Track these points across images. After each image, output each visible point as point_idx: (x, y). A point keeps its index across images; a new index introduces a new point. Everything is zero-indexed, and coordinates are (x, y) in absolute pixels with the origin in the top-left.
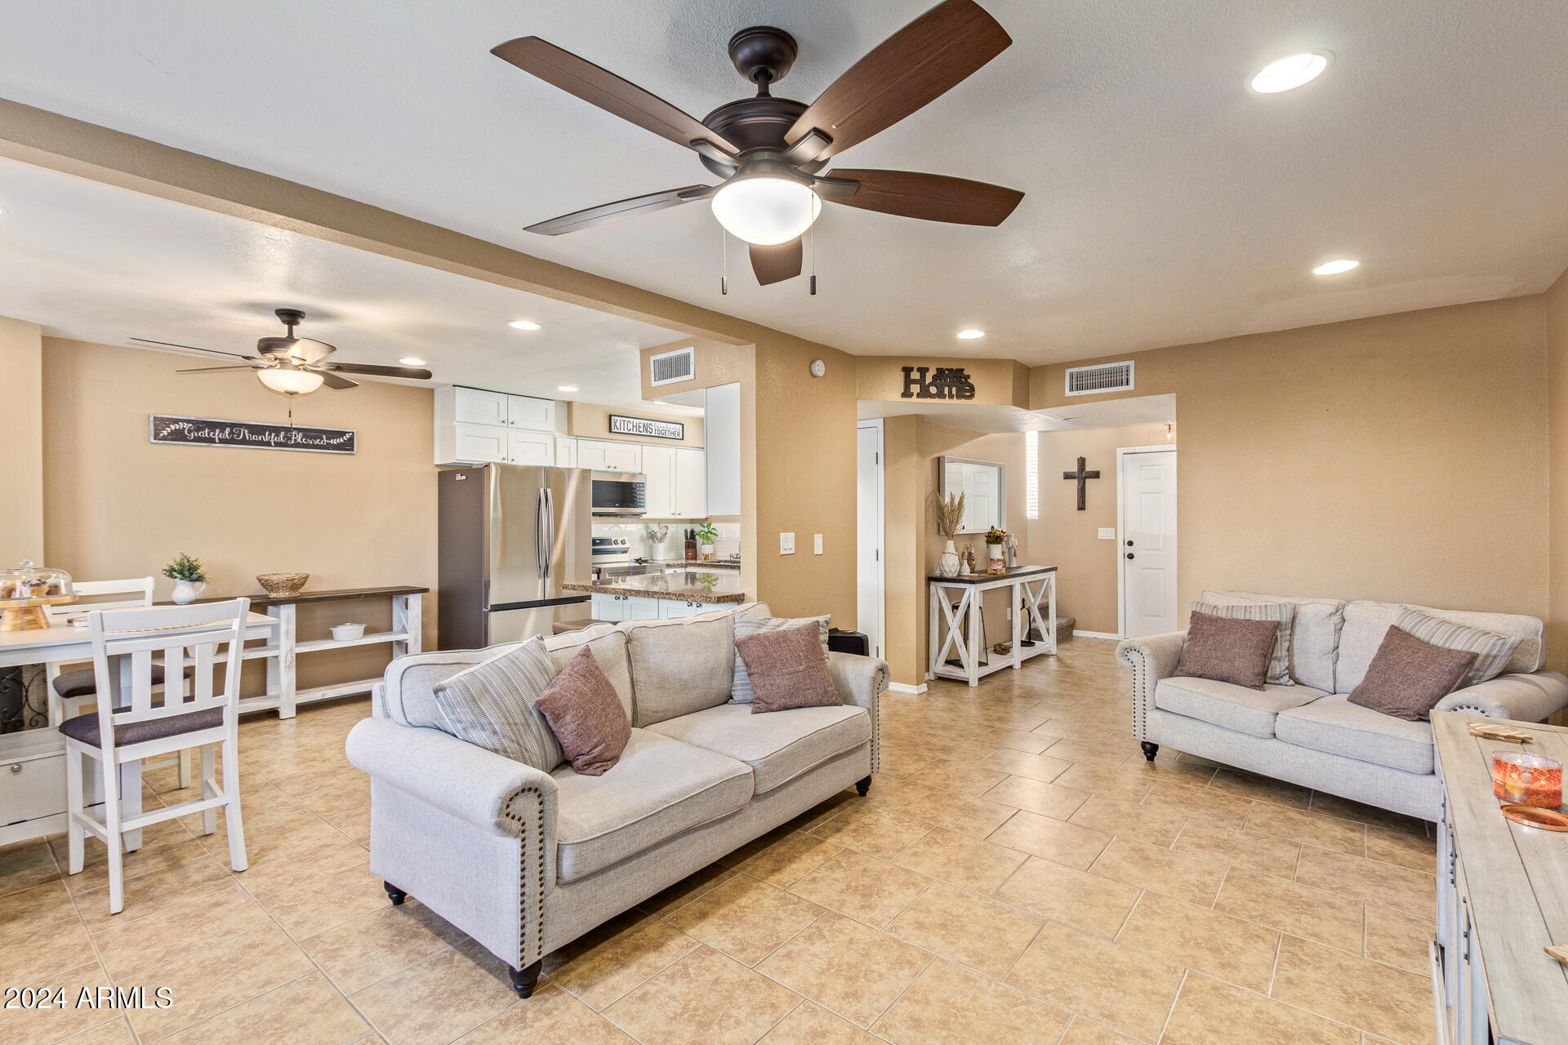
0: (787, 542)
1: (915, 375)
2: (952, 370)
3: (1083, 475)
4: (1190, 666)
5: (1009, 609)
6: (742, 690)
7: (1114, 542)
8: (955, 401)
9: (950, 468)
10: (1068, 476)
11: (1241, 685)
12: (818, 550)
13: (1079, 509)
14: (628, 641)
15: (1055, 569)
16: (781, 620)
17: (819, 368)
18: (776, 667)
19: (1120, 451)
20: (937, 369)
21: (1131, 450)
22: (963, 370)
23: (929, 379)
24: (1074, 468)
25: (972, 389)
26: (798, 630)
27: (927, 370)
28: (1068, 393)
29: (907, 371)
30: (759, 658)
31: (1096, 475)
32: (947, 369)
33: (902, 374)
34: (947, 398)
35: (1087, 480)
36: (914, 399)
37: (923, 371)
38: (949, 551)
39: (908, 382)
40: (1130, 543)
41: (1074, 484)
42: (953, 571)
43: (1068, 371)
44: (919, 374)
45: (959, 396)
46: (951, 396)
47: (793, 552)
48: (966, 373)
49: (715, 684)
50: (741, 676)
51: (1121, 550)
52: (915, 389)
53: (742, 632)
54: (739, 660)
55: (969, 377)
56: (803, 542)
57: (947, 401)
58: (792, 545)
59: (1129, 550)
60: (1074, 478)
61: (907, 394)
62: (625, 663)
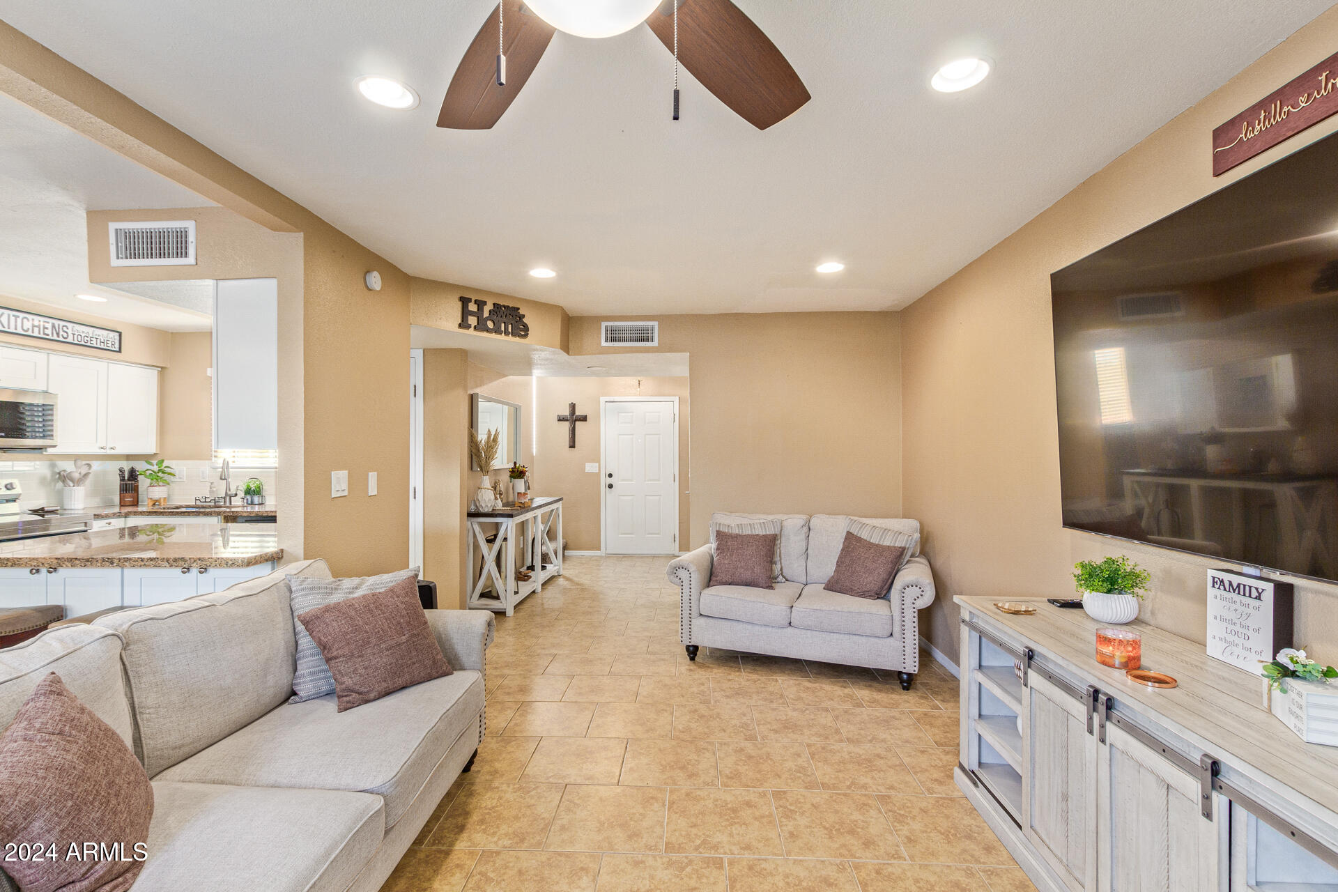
0: (339, 482)
1: (473, 307)
2: (508, 307)
3: (574, 418)
4: (722, 576)
5: (522, 538)
6: (312, 681)
7: (599, 474)
8: (510, 338)
9: (482, 405)
10: (561, 419)
11: (759, 587)
12: (373, 490)
13: (570, 447)
14: (125, 647)
15: (561, 500)
16: (356, 580)
17: (375, 280)
18: (369, 643)
19: (603, 399)
20: (494, 304)
21: (611, 399)
22: (518, 309)
23: (486, 314)
24: (567, 413)
25: (526, 328)
26: (392, 590)
27: (485, 303)
28: (604, 344)
29: (465, 301)
30: (346, 634)
31: (584, 419)
32: (504, 306)
33: (460, 304)
34: (503, 334)
35: (577, 423)
36: (471, 331)
37: (481, 304)
38: (485, 487)
39: (465, 313)
40: (610, 476)
41: (566, 426)
42: (489, 505)
43: (604, 324)
44: (476, 306)
45: (513, 334)
46: (506, 333)
47: (346, 493)
48: (521, 312)
49: (271, 680)
50: (310, 662)
51: (604, 481)
52: (473, 321)
53: (306, 604)
54: (306, 642)
55: (524, 316)
56: (357, 482)
57: (503, 337)
58: (345, 486)
59: (609, 481)
60: (567, 420)
61: (464, 325)
62: (120, 685)
